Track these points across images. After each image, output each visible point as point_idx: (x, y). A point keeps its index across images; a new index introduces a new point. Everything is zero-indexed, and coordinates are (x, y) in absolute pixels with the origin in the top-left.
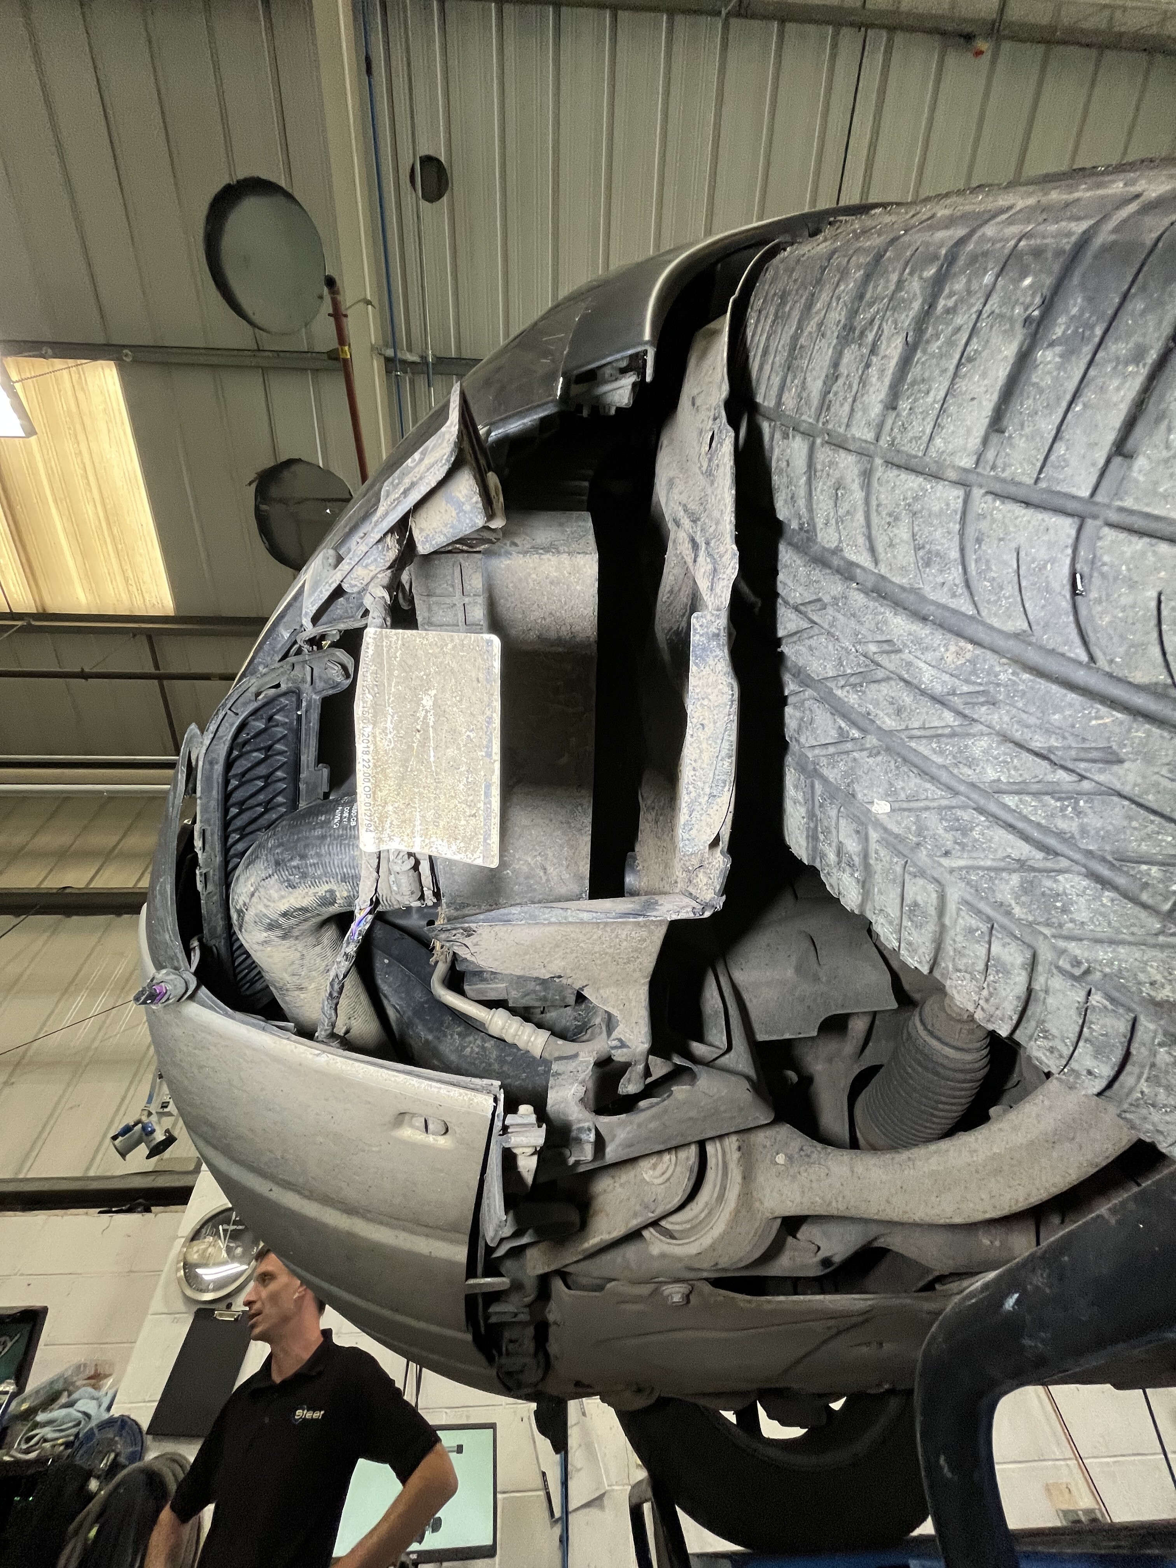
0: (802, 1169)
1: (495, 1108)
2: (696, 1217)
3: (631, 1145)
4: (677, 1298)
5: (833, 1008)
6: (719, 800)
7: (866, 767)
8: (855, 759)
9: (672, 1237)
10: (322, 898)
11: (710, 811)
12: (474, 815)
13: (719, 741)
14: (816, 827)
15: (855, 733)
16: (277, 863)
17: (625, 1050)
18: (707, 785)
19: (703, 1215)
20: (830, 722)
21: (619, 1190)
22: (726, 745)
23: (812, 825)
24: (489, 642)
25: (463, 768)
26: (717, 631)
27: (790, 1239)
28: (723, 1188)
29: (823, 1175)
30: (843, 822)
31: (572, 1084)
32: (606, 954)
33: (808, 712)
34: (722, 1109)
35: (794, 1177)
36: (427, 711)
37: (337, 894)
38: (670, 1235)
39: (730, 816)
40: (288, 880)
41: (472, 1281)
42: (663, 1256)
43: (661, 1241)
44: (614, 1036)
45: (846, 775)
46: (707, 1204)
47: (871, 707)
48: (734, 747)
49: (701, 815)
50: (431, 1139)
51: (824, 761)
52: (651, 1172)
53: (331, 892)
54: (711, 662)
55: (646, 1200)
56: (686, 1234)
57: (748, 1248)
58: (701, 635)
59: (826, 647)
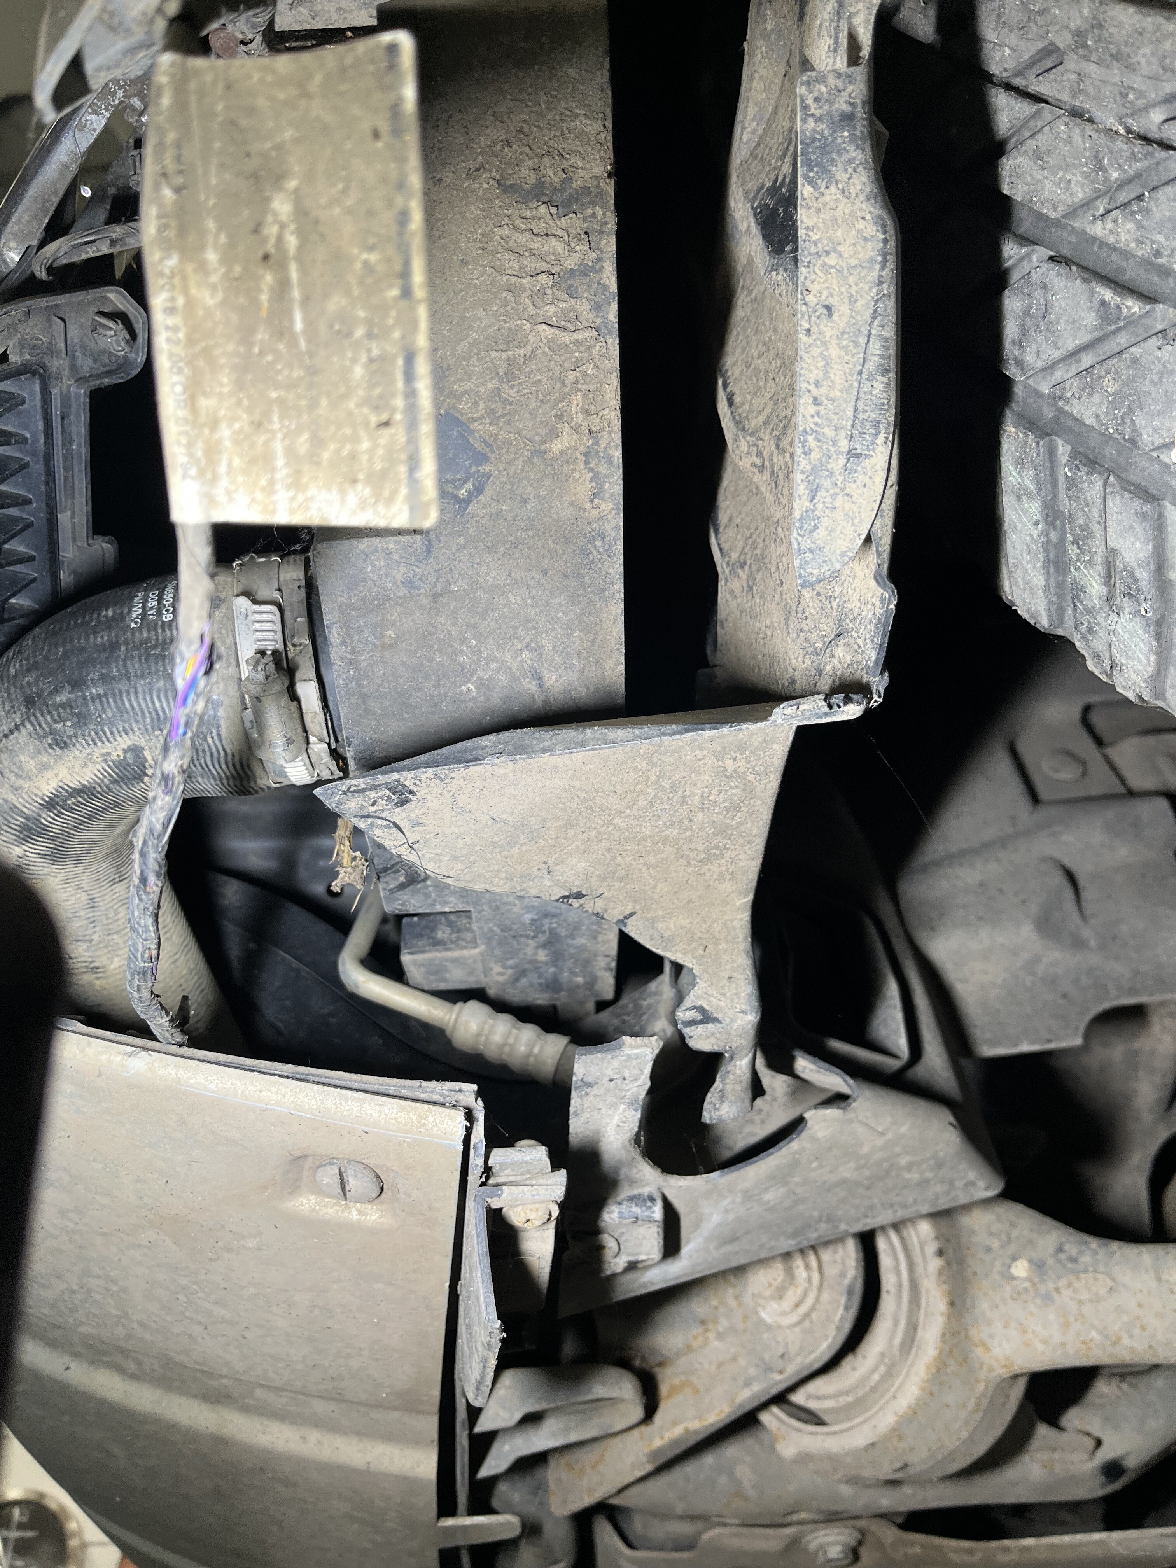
0: (1063, 1282)
1: (469, 1131)
2: (865, 1379)
3: (733, 1239)
4: (834, 1552)
5: (1113, 992)
6: (866, 463)
7: (1157, 368)
8: (1135, 361)
9: (820, 1422)
10: (120, 765)
11: (851, 488)
12: (386, 424)
13: (862, 340)
14: (1062, 540)
15: (1133, 306)
16: (29, 702)
17: (710, 1026)
18: (843, 434)
19: (876, 1377)
20: (1083, 299)
21: (716, 1344)
22: (876, 347)
23: (1054, 536)
24: (393, 49)
25: (360, 332)
26: (845, 108)
27: (1043, 1430)
28: (912, 1328)
29: (1103, 1291)
30: (1115, 504)
31: (613, 1106)
32: (665, 840)
33: (1038, 293)
34: (904, 1161)
35: (1047, 1298)
36: (283, 226)
37: (147, 754)
38: (812, 1418)
39: (892, 493)
40: (53, 732)
41: (450, 1522)
42: (805, 1458)
43: (799, 1430)
44: (688, 1002)
45: (1117, 399)
46: (882, 1355)
47: (1161, 238)
48: (892, 352)
49: (834, 496)
50: (353, 1213)
51: (1073, 387)
52: (775, 1305)
53: (136, 751)
54: (841, 176)
55: (767, 1357)
56: (848, 1411)
57: (964, 1434)
58: (819, 120)
59: (1069, 141)
